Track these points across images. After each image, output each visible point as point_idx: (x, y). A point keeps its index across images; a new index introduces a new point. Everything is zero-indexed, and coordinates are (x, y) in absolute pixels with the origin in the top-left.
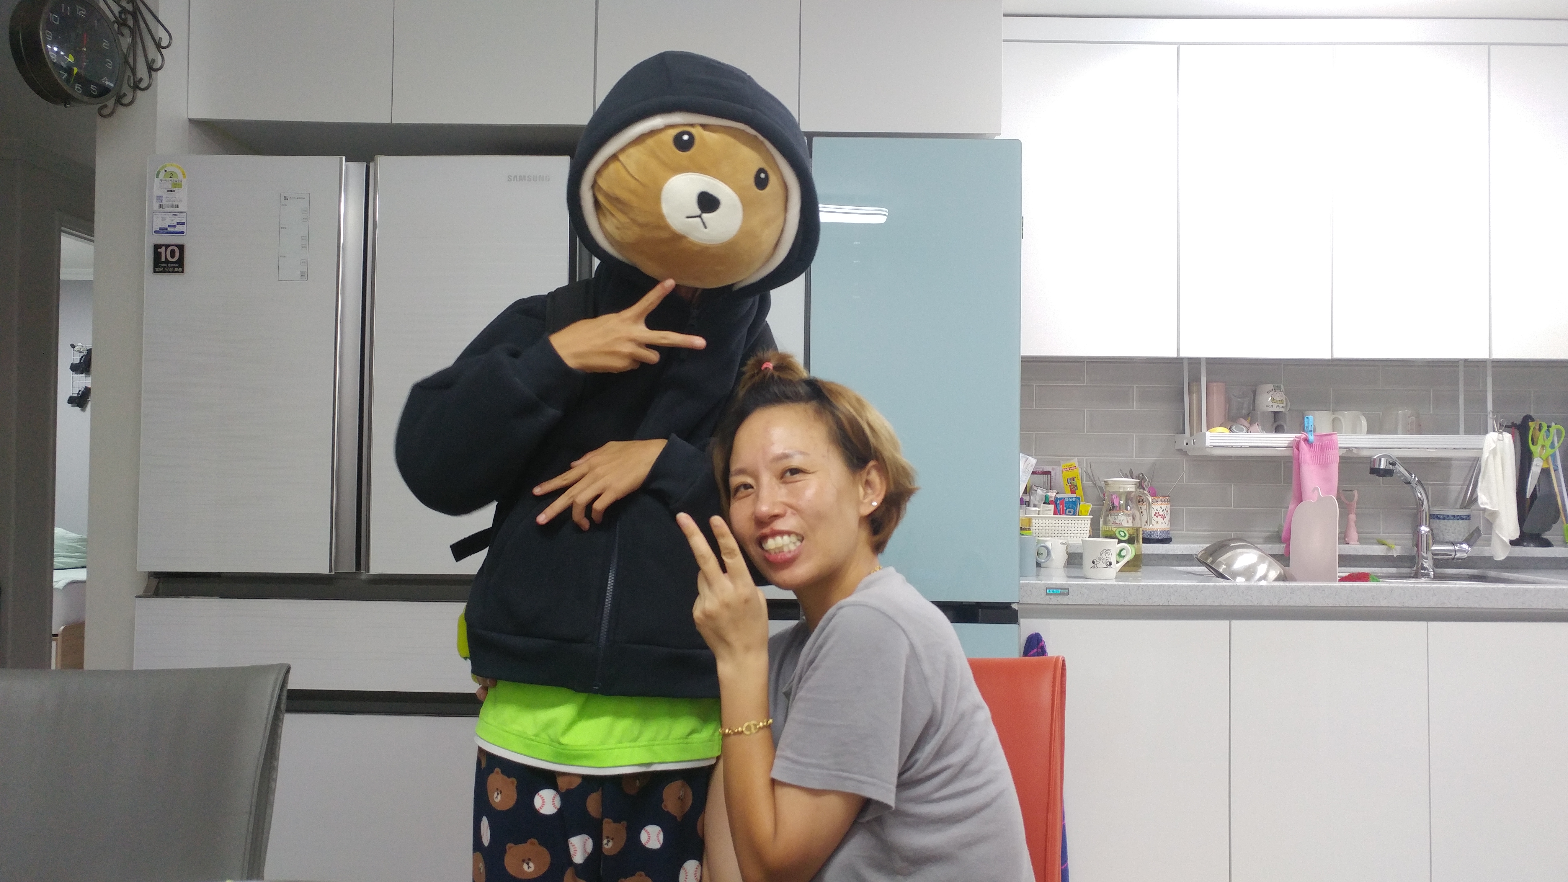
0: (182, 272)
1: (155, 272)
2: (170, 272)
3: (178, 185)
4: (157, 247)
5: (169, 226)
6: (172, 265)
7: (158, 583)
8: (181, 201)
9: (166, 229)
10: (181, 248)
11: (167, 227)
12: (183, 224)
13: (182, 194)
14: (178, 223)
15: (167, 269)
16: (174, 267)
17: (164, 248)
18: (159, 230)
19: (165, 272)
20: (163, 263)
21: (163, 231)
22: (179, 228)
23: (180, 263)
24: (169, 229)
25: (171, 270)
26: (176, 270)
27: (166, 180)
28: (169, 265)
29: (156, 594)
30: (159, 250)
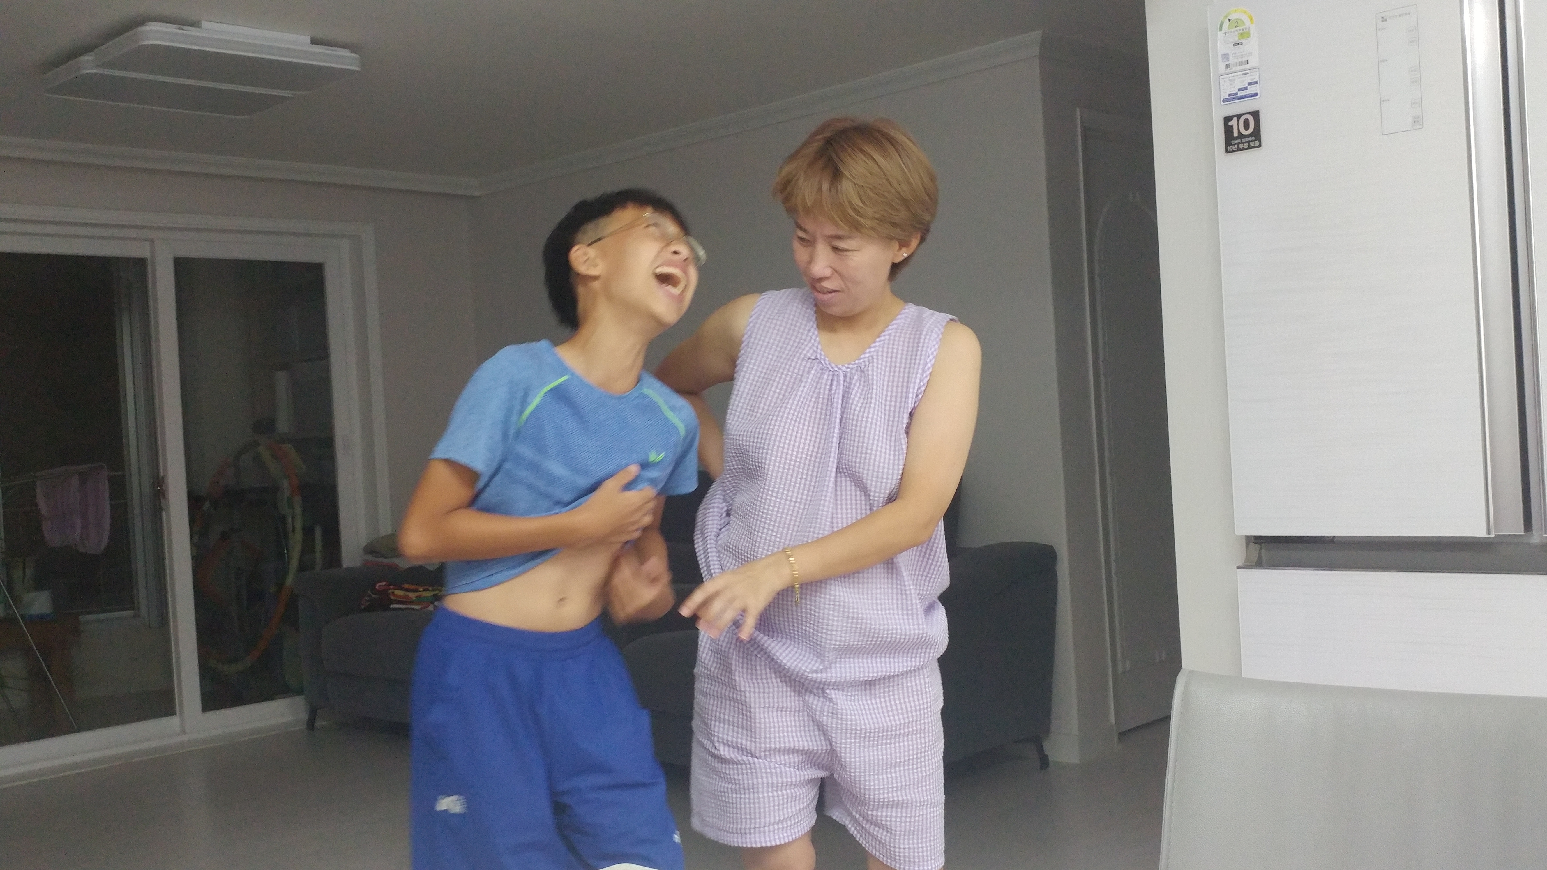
0: (1260, 146)
1: (1227, 151)
2: (1246, 149)
3: (1245, 34)
4: (1227, 119)
5: (1240, 90)
6: (1247, 139)
7: (1261, 549)
8: (1250, 54)
9: (1236, 94)
10: (1256, 114)
11: (1237, 91)
12: (1256, 83)
13: (1251, 46)
14: (1250, 84)
15: (1241, 146)
16: (1249, 142)
17: (1235, 119)
18: (1227, 97)
19: (1239, 150)
20: (1237, 138)
21: (1233, 97)
22: (1251, 90)
23: (1257, 134)
24: (1240, 94)
25: (1246, 146)
26: (1252, 144)
27: (1231, 32)
28: (1244, 140)
29: (1259, 564)
30: (1230, 124)
